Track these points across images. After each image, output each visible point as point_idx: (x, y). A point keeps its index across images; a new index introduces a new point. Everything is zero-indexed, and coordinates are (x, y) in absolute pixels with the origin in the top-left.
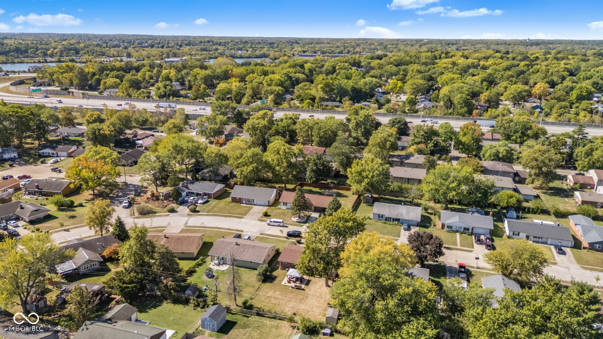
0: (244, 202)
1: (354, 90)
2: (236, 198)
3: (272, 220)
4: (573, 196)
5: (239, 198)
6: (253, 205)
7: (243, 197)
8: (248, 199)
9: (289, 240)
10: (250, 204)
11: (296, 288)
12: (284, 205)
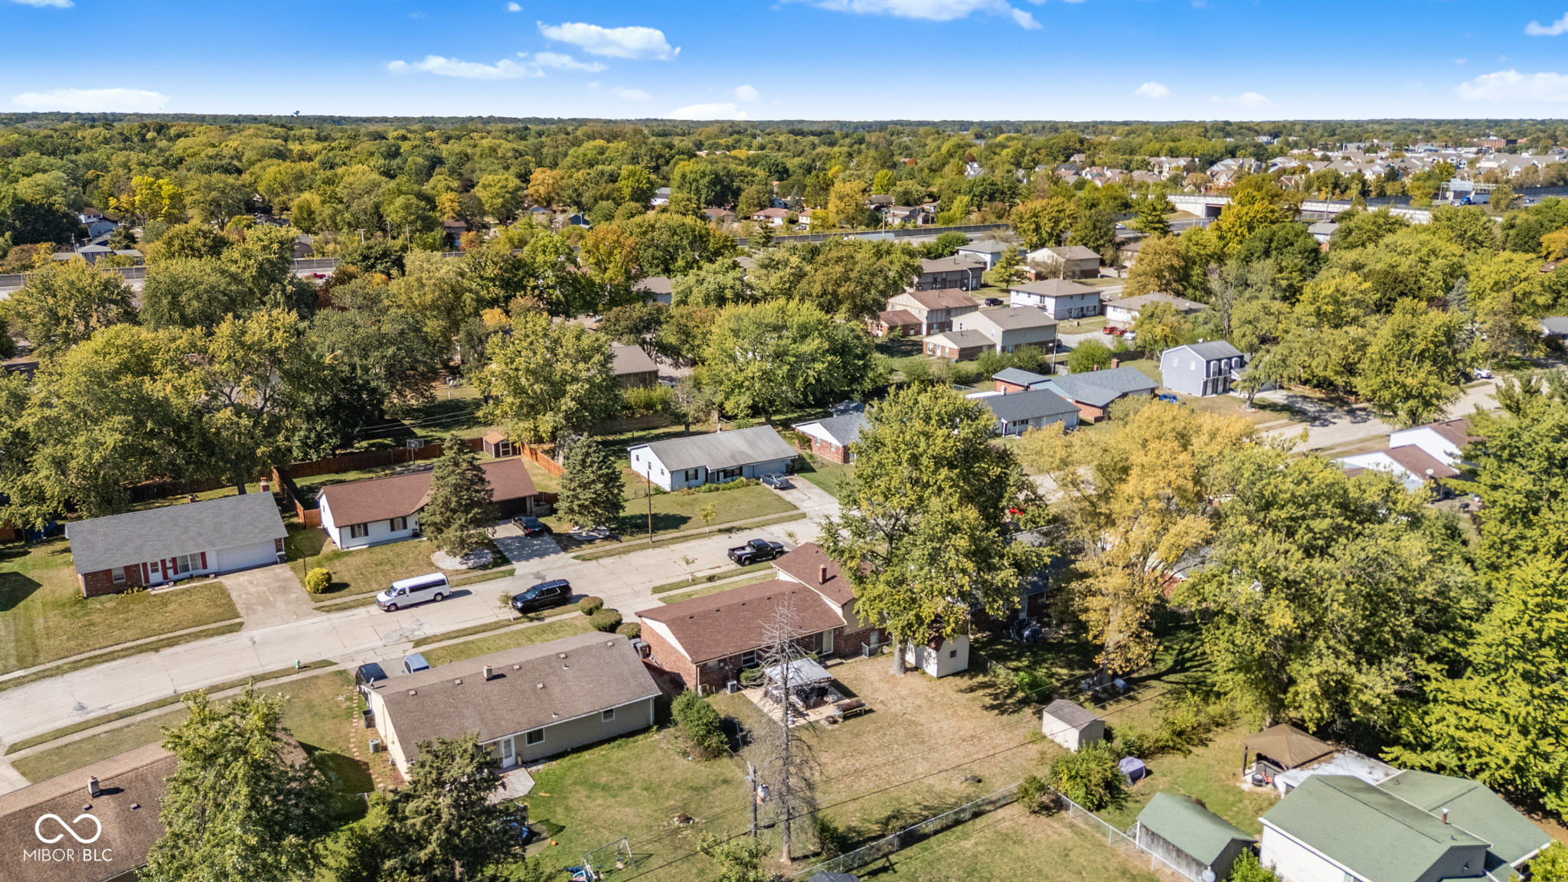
2: (109, 572)
3: (399, 585)
4: (920, 351)
5: (126, 568)
6: (207, 576)
7: (149, 560)
8: (174, 560)
9: (548, 621)
10: (191, 578)
11: (846, 718)
12: (353, 536)
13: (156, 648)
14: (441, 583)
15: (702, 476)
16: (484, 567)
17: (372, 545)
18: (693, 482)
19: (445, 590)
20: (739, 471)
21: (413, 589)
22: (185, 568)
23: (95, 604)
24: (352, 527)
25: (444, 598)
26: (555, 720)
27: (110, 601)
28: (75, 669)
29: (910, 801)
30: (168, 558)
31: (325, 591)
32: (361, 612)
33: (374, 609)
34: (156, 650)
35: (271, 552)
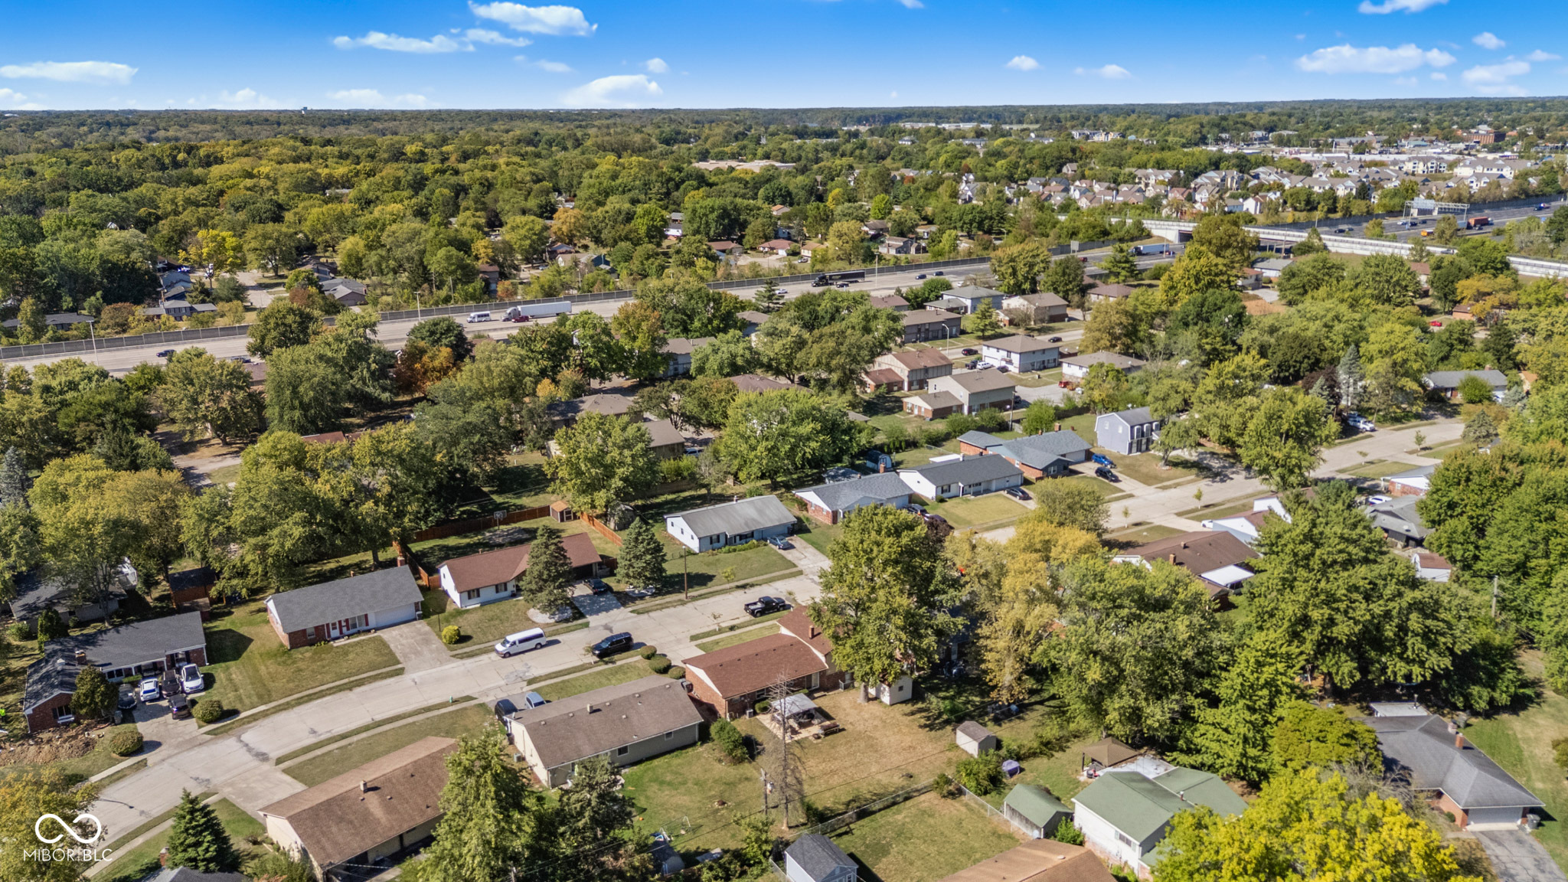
0: (335, 633)
1: (111, 269)
2: (304, 631)
3: (511, 638)
4: (901, 408)
5: (316, 628)
6: (369, 631)
7: (330, 621)
8: (347, 621)
9: (619, 663)
10: (359, 633)
11: (826, 735)
12: (470, 598)
13: (350, 687)
14: (540, 636)
15: (722, 540)
16: (567, 620)
17: (483, 604)
18: (716, 545)
19: (543, 641)
20: (751, 535)
21: (522, 641)
22: (354, 626)
23: (297, 654)
24: (469, 592)
25: (542, 646)
26: (635, 739)
27: (307, 652)
28: (299, 704)
29: (865, 790)
30: (343, 619)
31: (457, 642)
32: (484, 658)
33: (493, 655)
34: (350, 689)
35: (411, 611)
